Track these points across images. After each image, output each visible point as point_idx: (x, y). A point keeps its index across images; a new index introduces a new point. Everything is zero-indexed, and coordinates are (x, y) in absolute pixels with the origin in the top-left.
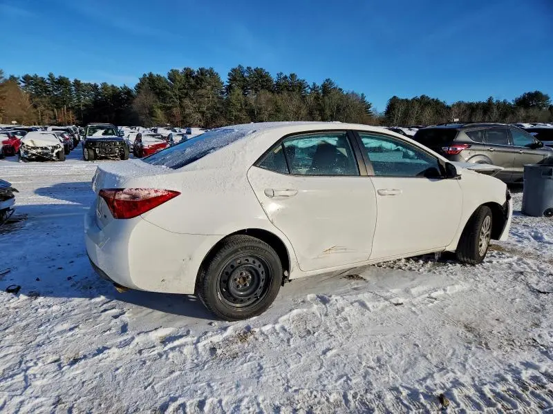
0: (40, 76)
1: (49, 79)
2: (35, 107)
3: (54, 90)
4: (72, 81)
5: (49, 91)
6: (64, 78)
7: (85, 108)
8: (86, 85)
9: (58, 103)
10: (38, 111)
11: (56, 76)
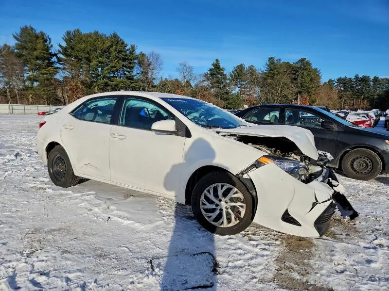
0: (348, 77)
1: (355, 79)
2: (340, 98)
3: (357, 85)
4: (372, 78)
5: (353, 87)
6: (366, 76)
7: (377, 97)
8: (383, 80)
9: (358, 94)
10: (342, 101)
11: (360, 76)
